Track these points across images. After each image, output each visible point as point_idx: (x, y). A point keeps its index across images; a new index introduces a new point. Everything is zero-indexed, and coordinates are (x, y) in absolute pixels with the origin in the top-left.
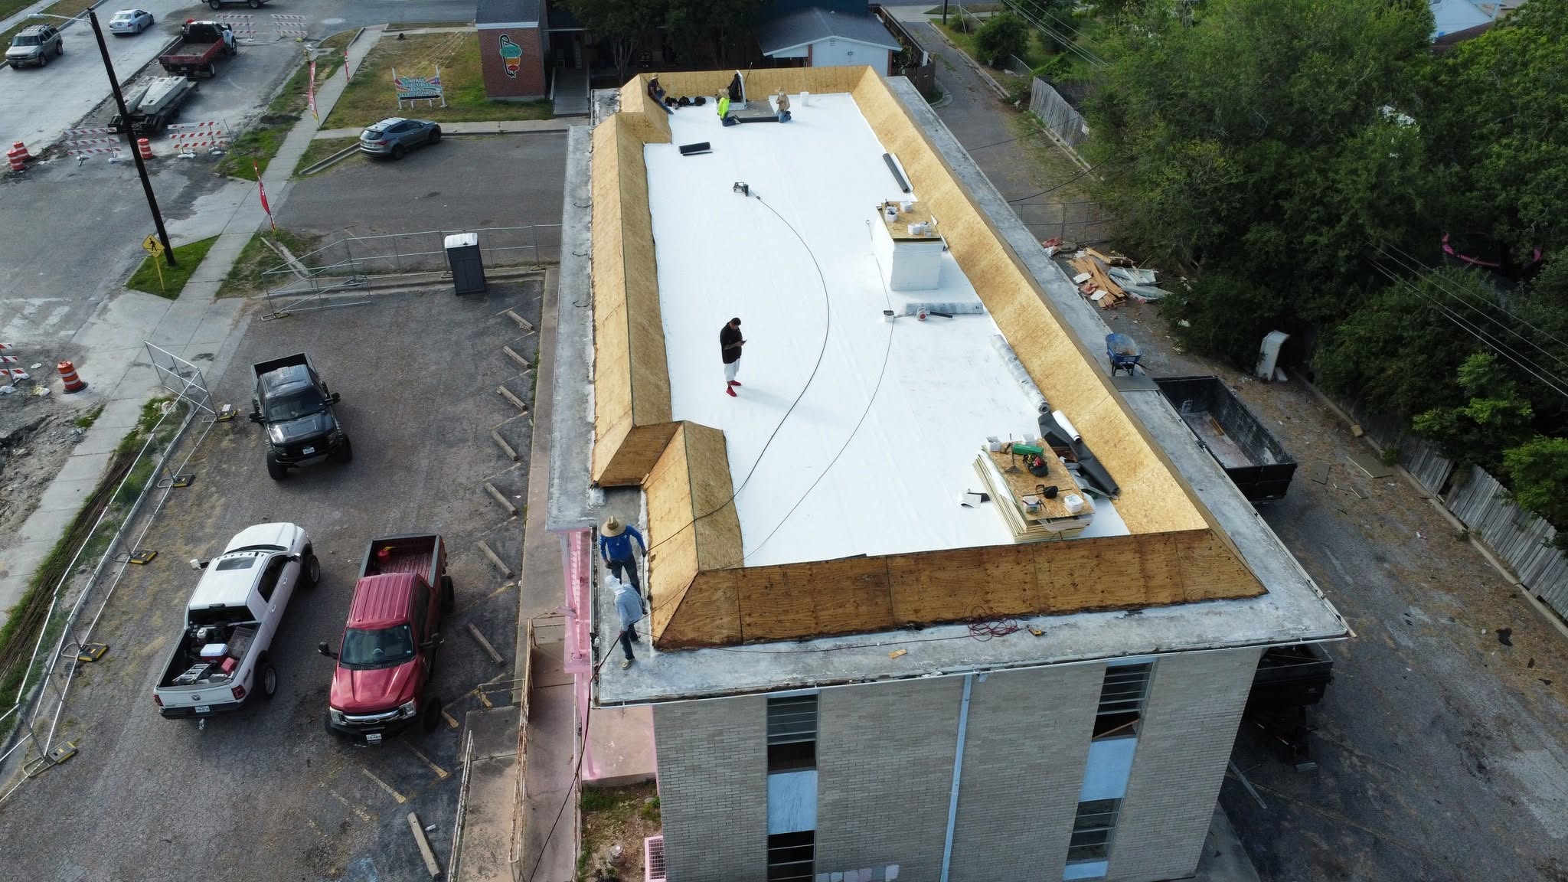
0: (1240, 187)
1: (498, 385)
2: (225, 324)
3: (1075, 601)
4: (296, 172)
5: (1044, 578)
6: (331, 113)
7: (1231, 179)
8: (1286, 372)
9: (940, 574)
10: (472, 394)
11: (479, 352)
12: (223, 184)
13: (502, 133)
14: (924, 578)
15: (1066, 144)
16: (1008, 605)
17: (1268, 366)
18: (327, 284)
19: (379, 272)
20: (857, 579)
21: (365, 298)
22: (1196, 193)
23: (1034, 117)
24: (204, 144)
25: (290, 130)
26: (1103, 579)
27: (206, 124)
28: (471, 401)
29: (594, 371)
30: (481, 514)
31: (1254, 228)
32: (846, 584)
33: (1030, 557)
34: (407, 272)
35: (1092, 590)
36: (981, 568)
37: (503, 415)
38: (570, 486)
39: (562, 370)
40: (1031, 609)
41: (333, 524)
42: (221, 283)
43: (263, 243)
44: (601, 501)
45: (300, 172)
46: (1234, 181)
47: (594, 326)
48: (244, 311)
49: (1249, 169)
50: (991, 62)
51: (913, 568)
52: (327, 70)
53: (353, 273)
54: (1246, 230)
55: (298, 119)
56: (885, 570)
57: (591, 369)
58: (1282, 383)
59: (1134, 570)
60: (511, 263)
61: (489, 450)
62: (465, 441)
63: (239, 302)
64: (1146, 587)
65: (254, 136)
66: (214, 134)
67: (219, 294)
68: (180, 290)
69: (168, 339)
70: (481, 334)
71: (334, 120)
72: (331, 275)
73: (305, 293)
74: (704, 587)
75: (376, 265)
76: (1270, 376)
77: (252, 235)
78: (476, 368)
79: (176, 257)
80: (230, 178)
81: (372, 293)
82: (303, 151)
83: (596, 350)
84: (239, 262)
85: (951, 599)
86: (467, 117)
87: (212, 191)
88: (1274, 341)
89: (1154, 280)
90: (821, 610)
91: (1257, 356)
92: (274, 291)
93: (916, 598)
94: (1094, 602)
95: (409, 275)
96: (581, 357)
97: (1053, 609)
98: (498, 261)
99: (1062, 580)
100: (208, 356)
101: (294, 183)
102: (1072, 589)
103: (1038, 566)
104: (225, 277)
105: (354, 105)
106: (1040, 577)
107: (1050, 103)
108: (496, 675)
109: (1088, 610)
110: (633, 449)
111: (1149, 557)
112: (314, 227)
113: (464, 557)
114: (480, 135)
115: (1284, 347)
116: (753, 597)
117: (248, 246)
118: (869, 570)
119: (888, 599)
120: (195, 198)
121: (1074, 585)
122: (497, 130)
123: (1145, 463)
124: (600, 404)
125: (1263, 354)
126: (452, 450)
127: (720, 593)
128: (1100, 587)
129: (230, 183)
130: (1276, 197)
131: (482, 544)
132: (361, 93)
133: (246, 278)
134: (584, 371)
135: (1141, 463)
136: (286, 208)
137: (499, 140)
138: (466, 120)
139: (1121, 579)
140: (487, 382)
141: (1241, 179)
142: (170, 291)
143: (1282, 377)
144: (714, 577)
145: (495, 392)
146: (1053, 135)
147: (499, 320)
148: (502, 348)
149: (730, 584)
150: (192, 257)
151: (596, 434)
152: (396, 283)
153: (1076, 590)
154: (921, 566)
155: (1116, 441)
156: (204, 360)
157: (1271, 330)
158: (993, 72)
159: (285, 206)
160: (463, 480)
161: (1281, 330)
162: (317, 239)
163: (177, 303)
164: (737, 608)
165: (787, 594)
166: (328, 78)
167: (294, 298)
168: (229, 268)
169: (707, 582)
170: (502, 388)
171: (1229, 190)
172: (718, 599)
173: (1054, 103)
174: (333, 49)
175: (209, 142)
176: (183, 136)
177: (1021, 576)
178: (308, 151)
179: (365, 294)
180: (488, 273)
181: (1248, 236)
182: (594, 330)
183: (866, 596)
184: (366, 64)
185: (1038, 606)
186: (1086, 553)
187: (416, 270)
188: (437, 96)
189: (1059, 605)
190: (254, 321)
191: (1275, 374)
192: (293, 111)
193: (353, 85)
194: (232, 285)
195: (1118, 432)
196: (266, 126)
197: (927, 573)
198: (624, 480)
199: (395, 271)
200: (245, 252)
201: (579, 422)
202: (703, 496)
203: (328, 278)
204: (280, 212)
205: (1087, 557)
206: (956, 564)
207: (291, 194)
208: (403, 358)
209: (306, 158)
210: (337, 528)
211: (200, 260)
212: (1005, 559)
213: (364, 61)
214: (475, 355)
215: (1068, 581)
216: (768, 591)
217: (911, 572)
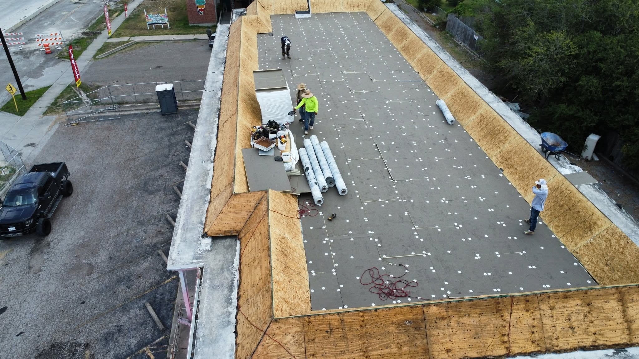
0: (577, 56)
1: (179, 160)
2: (45, 128)
3: (573, 341)
4: (95, 56)
5: (548, 322)
6: (116, 31)
7: (571, 52)
8: (598, 156)
9: (465, 320)
10: (166, 166)
11: (172, 143)
12: (59, 62)
13: (195, 40)
14: (453, 324)
15: (465, 45)
16: (521, 345)
17: (589, 153)
18: (100, 108)
19: (126, 103)
20: (400, 325)
21: (117, 116)
22: (552, 60)
23: (448, 33)
24: (53, 44)
25: (95, 38)
26: (596, 323)
27: (54, 35)
28: (164, 169)
29: (215, 155)
30: (162, 233)
31: (583, 78)
32: (392, 328)
33: (536, 305)
34: (141, 103)
35: (586, 332)
36: (498, 315)
37: (181, 177)
38: (189, 235)
39: (195, 154)
40: (539, 348)
41: (79, 239)
42: (47, 108)
43: (72, 89)
44: (208, 248)
45: (97, 57)
46: (573, 53)
47: (218, 127)
48: (56, 122)
49: (581, 47)
50: (426, 10)
51: (445, 314)
52: (117, 13)
53: (113, 103)
54: (578, 79)
55: (100, 33)
56: (422, 317)
57: (213, 153)
58: (596, 161)
59: (618, 315)
60: (193, 99)
61: (171, 196)
62: (159, 191)
63: (53, 117)
64: (629, 329)
65: (78, 41)
66: (58, 39)
67: (45, 113)
68: (25, 112)
69: (15, 136)
70: (173, 134)
71: (118, 34)
72: (102, 104)
73: (88, 113)
74: (277, 332)
75: (127, 99)
76: (589, 158)
77: (68, 85)
78: (170, 151)
79: (27, 96)
80: (63, 59)
81: (121, 113)
82: (99, 47)
83: (218, 141)
84: (58, 98)
85: (475, 341)
86: (179, 32)
87: (53, 66)
88: (593, 139)
89: (519, 108)
90: (370, 351)
91: (583, 147)
92: (71, 112)
93: (448, 340)
94: (588, 342)
95: (142, 104)
96: (208, 146)
97: (556, 348)
98: (188, 98)
99: (561, 324)
100: (32, 145)
101: (92, 62)
102: (571, 331)
103: (542, 313)
104: (49, 105)
105: (127, 28)
106: (545, 321)
107: (457, 26)
108: (159, 337)
109: (584, 349)
110: (232, 210)
111: (629, 305)
112: (97, 81)
113: (149, 259)
114: (185, 41)
115: (598, 143)
116: (316, 340)
117: (65, 90)
118: (410, 317)
119: (425, 341)
120: (44, 69)
121: (572, 328)
122: (193, 38)
123: (599, 223)
124: (215, 176)
125: (586, 146)
126: (151, 196)
127: (289, 337)
128: (592, 330)
129: (62, 62)
130: (596, 61)
131: (160, 252)
132: (132, 23)
133: (60, 106)
134: (209, 154)
135: (595, 223)
136: (86, 73)
137: (194, 43)
138: (178, 34)
139: (609, 323)
140: (174, 159)
141: (577, 52)
142: (21, 112)
143: (596, 159)
144: (285, 324)
145: (178, 165)
146: (458, 41)
147: (184, 127)
148: (184, 141)
149: (298, 329)
150: (35, 96)
151: (211, 197)
152: (134, 109)
153: (574, 332)
154: (450, 313)
155: (570, 206)
156: (30, 147)
157: (590, 134)
158: (427, 14)
159: (86, 72)
160: (155, 214)
161: (596, 133)
162: (99, 87)
163: (22, 118)
164: (303, 350)
165: (344, 337)
166: (117, 16)
167: (82, 116)
168: (53, 101)
169: (280, 328)
170: (181, 162)
171: (569, 58)
172: (288, 342)
173: (458, 25)
174: (122, 5)
175: (55, 44)
176: (42, 40)
177: (530, 321)
178: (102, 47)
179: (117, 114)
180: (179, 103)
181: (580, 83)
182: (218, 130)
183: (408, 339)
184: (135, 11)
185: (543, 346)
186: (579, 302)
187: (145, 103)
188: (166, 23)
189: (562, 344)
190: (59, 127)
191: (592, 157)
192: (98, 30)
193: (128, 20)
194: (53, 108)
195: (570, 200)
196: (85, 37)
197: (456, 319)
198: (225, 232)
199: (135, 103)
200: (62, 93)
201: (201, 188)
202: (279, 248)
203: (101, 106)
204: (83, 75)
205: (581, 305)
206: (478, 311)
207: (90, 67)
208: (132, 146)
209: (101, 51)
210: (81, 241)
211: (39, 97)
212: (517, 307)
213: (135, 9)
214: (169, 145)
215: (567, 324)
216: (328, 335)
217: (443, 318)
